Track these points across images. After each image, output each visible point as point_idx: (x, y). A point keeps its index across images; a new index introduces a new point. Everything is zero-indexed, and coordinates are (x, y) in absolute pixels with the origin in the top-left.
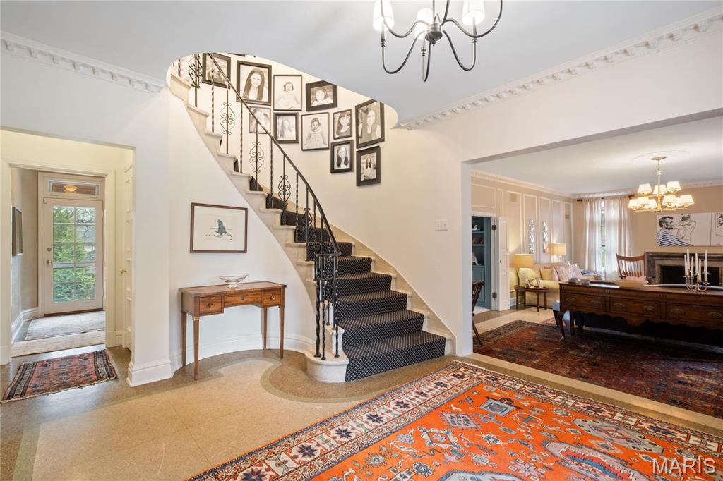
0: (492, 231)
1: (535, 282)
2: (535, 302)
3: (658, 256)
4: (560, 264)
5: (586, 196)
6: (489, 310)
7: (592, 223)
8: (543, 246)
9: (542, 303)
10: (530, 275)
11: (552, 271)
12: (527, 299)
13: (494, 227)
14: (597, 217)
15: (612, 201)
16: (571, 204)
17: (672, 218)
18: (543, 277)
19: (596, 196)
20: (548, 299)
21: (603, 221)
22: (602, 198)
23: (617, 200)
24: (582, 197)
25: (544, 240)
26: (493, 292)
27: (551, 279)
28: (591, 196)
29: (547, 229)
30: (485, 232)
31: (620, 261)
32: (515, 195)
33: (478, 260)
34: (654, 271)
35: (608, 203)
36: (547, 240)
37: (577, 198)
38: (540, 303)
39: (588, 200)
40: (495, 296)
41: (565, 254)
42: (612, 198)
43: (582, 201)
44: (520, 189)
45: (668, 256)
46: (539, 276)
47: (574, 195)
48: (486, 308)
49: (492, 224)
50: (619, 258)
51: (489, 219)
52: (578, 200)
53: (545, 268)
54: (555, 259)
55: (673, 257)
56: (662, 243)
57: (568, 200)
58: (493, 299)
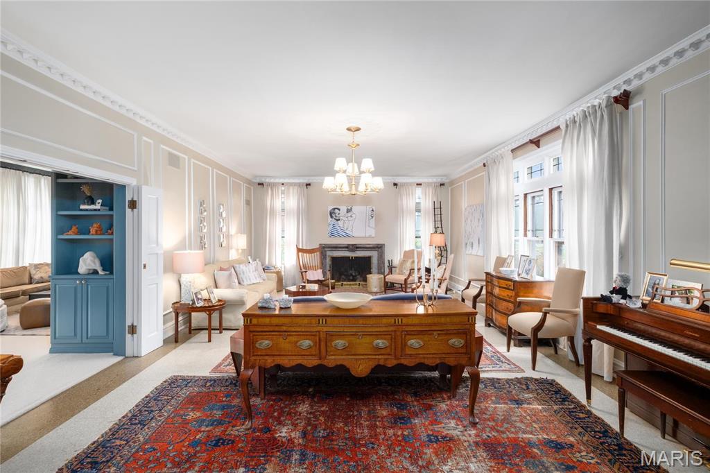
0: (128, 211)
1: (205, 295)
2: (206, 324)
3: (329, 247)
4: (240, 262)
5: (267, 180)
6: (120, 358)
7: (272, 210)
8: (219, 237)
9: (215, 323)
10: (198, 283)
11: (230, 275)
12: (193, 321)
13: (133, 204)
14: (278, 204)
15: (291, 188)
16: (252, 188)
17: (339, 210)
18: (218, 285)
19: (277, 181)
20: (224, 315)
21: (283, 210)
22: (283, 184)
23: (296, 187)
24: (263, 180)
25: (220, 230)
26: (128, 323)
27: (230, 286)
28: (272, 181)
29: (224, 215)
30: (114, 213)
31: (300, 254)
32: (177, 158)
33: (102, 264)
34: (326, 262)
35: (288, 189)
36: (224, 229)
37: (258, 181)
38: (213, 324)
39: (269, 184)
40: (133, 330)
41: (245, 248)
42: (291, 184)
43: (263, 184)
44: (186, 150)
45: (336, 248)
46: (212, 284)
47: (256, 177)
48: (116, 354)
49: (128, 198)
50: (299, 250)
51: (123, 188)
52: (259, 184)
53: (221, 269)
54: (233, 255)
55: (340, 248)
56: (332, 234)
57: (249, 182)
58: (128, 337)
